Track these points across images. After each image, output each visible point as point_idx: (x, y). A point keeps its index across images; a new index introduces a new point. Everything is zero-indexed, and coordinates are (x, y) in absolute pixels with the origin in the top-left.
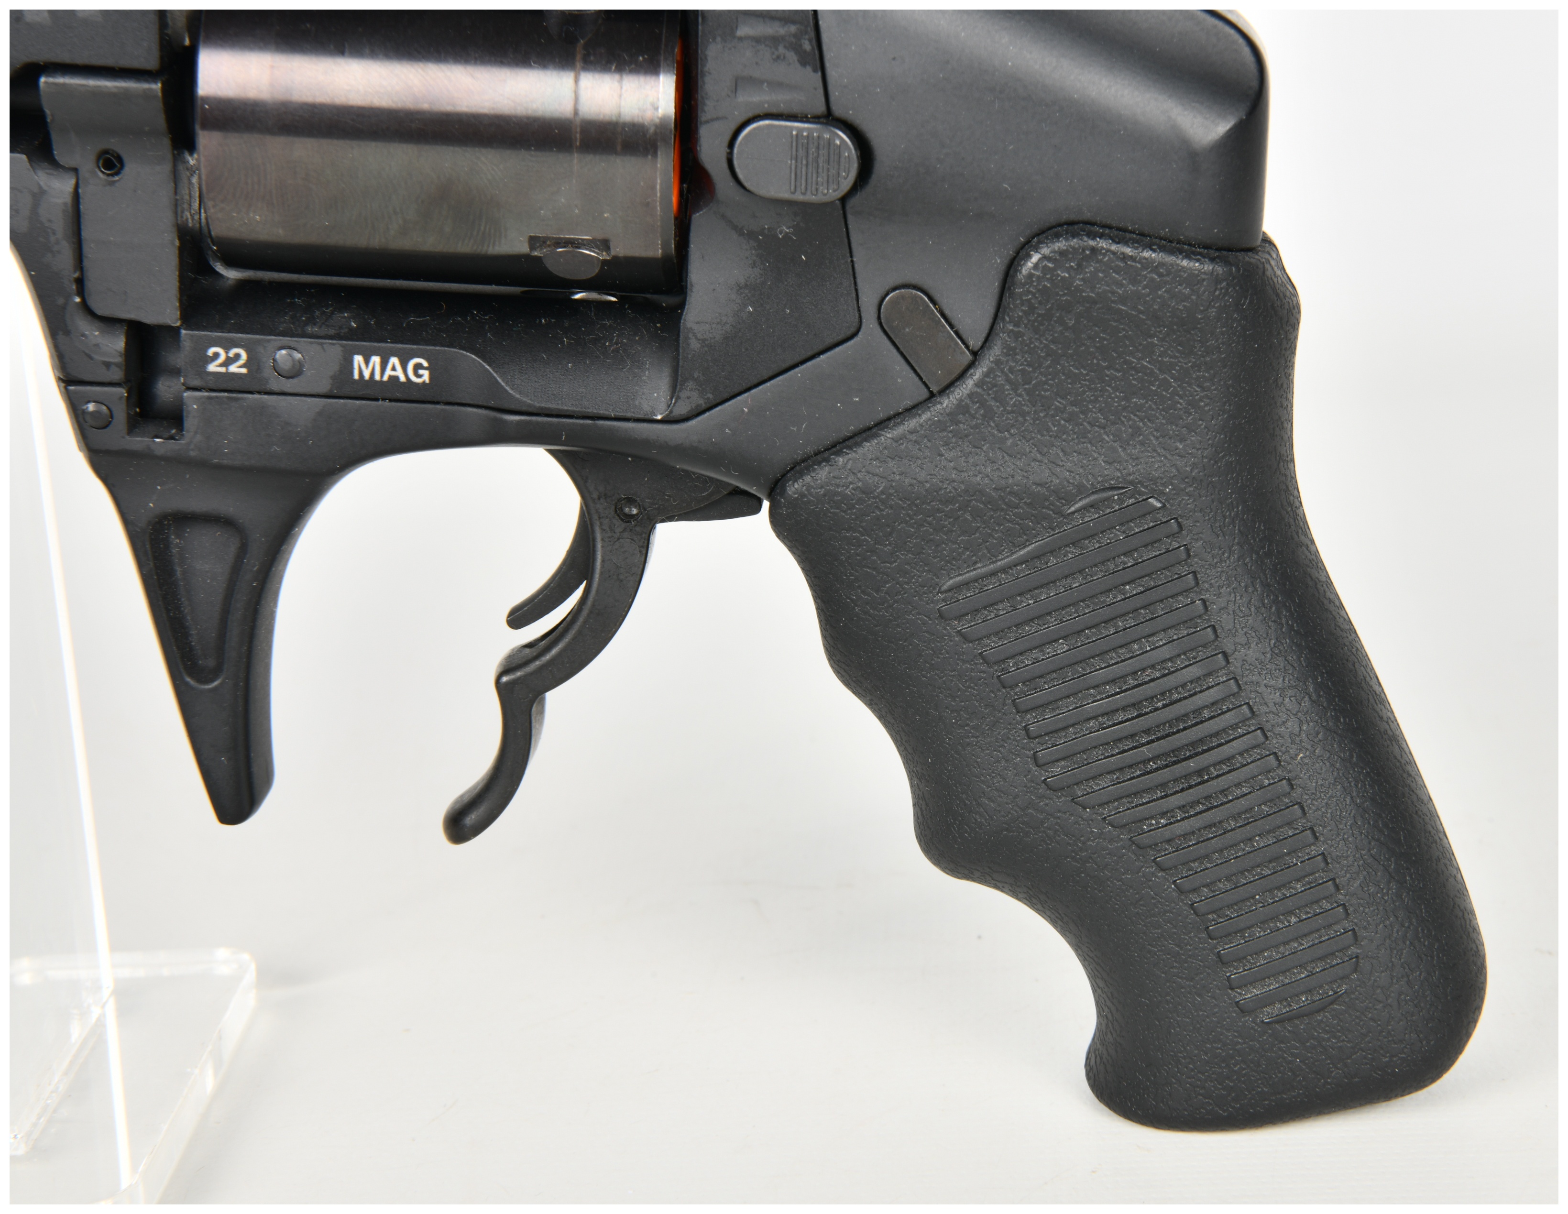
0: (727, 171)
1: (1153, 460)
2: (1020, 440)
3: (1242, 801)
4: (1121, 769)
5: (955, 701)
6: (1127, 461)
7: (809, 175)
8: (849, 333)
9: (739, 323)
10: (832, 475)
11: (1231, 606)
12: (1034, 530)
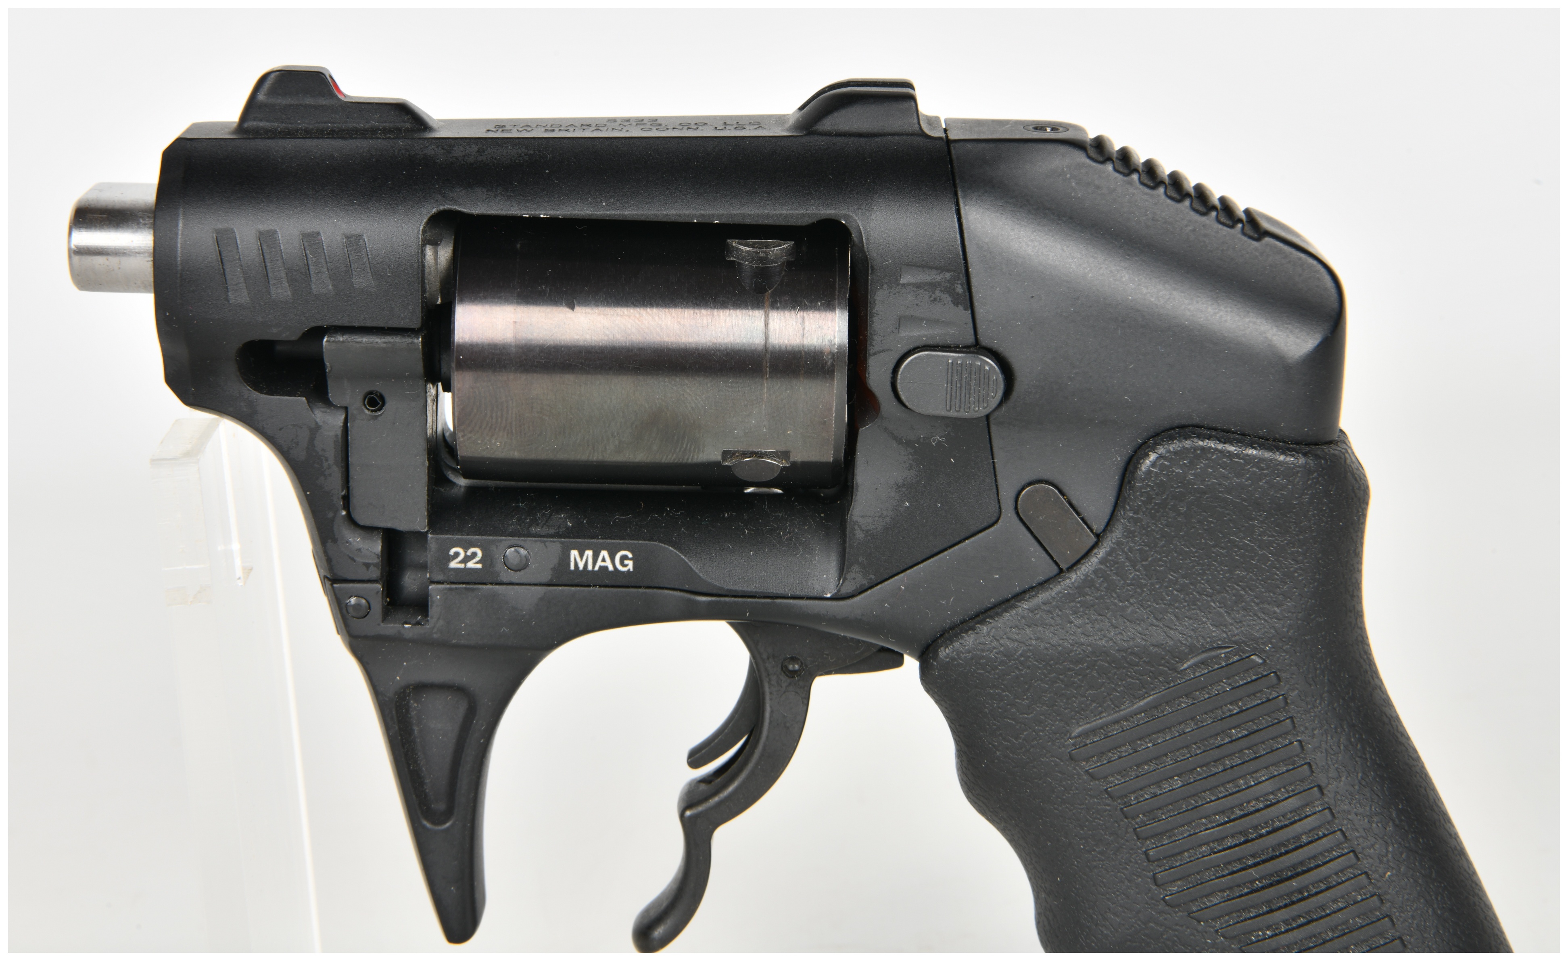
0: (891, 393)
1: (1254, 623)
2: (1138, 608)
3: (1339, 915)
4: (1230, 888)
5: (1083, 829)
6: (1232, 624)
7: (963, 395)
8: (991, 522)
9: (897, 516)
10: (977, 641)
11: (1324, 745)
12: (1152, 684)
